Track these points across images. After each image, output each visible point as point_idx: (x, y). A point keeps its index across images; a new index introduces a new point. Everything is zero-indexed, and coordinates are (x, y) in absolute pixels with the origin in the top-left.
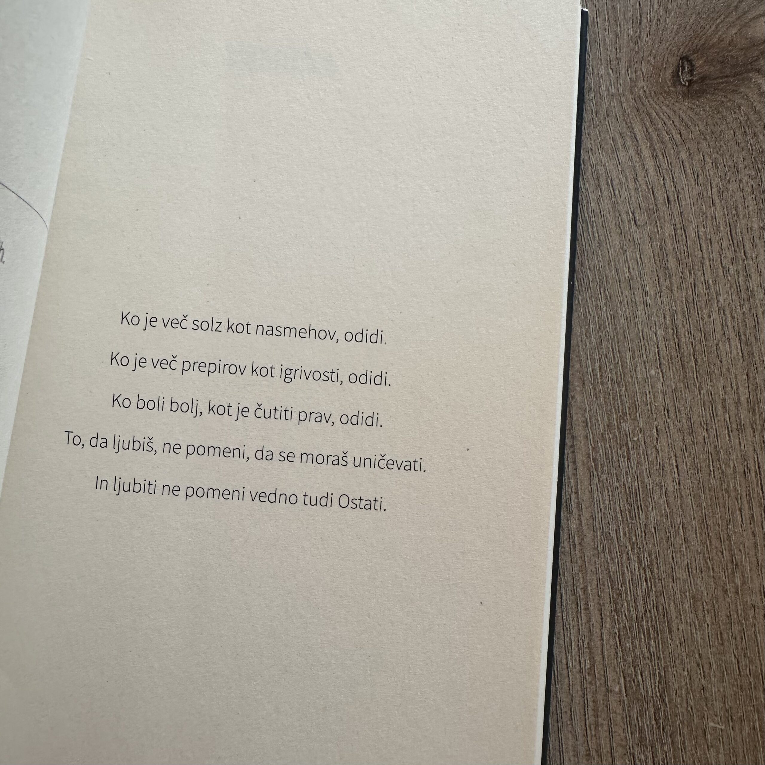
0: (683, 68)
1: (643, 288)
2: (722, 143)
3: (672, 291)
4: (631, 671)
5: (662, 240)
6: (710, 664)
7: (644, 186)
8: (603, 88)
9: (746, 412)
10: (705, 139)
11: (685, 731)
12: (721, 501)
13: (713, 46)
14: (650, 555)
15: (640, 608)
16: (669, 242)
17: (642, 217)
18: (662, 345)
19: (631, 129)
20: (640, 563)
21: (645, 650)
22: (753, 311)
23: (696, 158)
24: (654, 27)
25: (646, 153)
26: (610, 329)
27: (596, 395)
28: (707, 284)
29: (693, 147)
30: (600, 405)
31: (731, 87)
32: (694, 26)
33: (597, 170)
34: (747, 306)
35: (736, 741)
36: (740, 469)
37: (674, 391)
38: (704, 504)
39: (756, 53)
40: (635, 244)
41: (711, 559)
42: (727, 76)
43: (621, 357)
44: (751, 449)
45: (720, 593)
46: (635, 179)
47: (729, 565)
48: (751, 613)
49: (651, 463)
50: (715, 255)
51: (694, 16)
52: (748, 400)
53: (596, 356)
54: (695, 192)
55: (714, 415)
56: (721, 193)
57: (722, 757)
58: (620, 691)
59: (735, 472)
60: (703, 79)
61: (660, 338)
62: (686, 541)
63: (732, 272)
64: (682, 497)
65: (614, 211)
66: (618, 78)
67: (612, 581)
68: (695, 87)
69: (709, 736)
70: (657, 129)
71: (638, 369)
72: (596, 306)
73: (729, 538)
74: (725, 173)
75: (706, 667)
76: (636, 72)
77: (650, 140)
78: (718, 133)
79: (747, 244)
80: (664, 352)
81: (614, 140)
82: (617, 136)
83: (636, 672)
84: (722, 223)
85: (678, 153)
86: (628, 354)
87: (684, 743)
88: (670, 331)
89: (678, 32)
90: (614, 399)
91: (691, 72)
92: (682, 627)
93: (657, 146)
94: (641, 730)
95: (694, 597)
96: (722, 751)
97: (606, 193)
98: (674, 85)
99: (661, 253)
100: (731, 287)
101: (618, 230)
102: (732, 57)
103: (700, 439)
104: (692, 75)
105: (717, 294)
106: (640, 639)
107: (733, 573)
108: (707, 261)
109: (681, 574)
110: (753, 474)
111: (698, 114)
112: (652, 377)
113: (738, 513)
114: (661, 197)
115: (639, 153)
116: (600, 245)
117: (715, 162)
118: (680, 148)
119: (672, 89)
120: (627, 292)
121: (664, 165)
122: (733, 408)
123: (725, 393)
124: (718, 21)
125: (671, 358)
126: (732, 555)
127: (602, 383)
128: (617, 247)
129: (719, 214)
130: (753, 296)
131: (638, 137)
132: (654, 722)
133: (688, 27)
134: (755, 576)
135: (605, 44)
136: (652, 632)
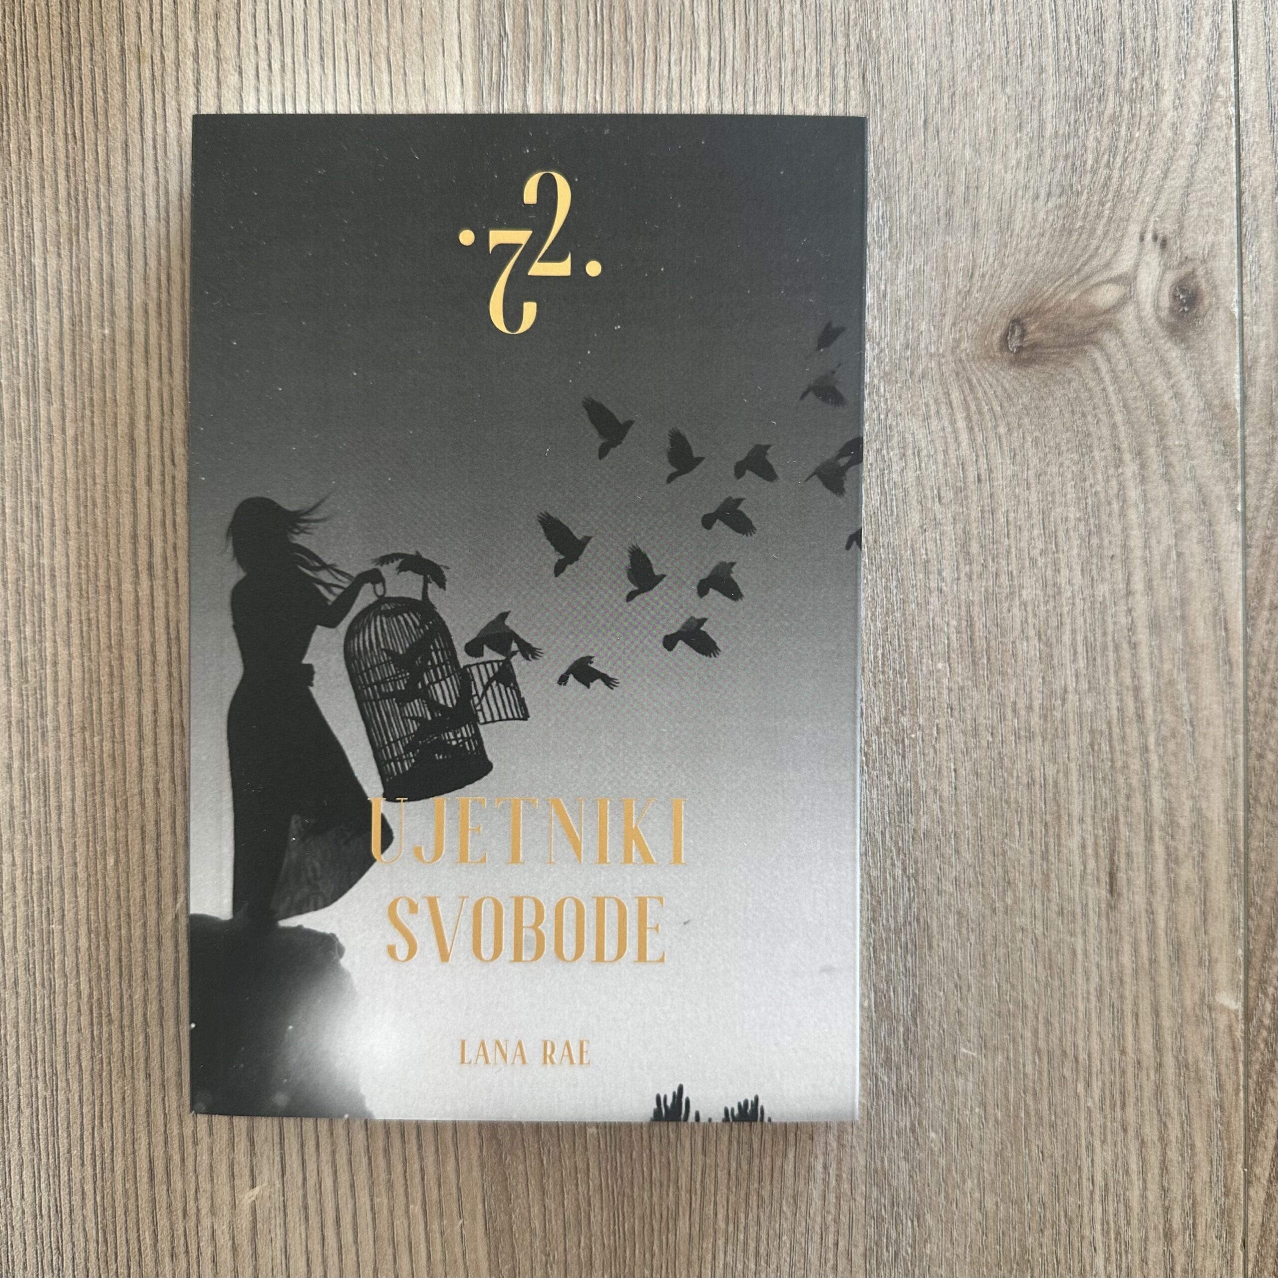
0: (1013, 332)
1: (940, 573)
2: (1046, 420)
3: (971, 579)
4: (883, 986)
5: (967, 522)
6: (969, 987)
7: (954, 461)
8: (922, 345)
9: (1037, 719)
10: (1028, 414)
11: (935, 1055)
12: (999, 812)
13: (1049, 310)
14: (916, 862)
15: (901, 920)
16: (974, 525)
17: (948, 495)
18: (954, 637)
19: (948, 394)
20: (904, 870)
21: (901, 965)
22: (1058, 610)
23: (1016, 434)
24: (986, 283)
25: (961, 424)
26: (898, 615)
27: (875, 685)
28: (1010, 574)
29: (1013, 420)
30: (878, 696)
31: (1064, 360)
32: (1030, 287)
33: (904, 438)
34: (1052, 604)
35: (987, 1069)
36: (1025, 780)
37: (962, 689)
38: (980, 814)
39: (1095, 323)
40: (937, 524)
41: (982, 874)
42: (1060, 347)
43: (907, 646)
44: (1038, 759)
45: (988, 912)
46: (945, 452)
47: (1001, 881)
48: (1019, 936)
49: (927, 763)
50: (1024, 544)
51: (1031, 275)
52: (1042, 707)
53: (880, 643)
54: (1009, 473)
55: (1003, 718)
56: (1038, 476)
57: (970, 1086)
58: (870, 1006)
59: (1018, 783)
60: (1034, 346)
61: (953, 630)
62: (957, 852)
63: (1040, 564)
64: (957, 804)
65: (918, 485)
66: (940, 337)
67: (872, 887)
68: (1024, 355)
69: (959, 1063)
70: (976, 399)
71: (924, 661)
72: (887, 588)
73: (1004, 853)
74: (1046, 455)
75: (965, 989)
76: (960, 331)
77: (967, 408)
78: (1043, 409)
79: (1061, 534)
80: (955, 645)
81: (927, 405)
82: (931, 402)
83: (888, 987)
84: (1035, 509)
85: (996, 427)
86: (916, 643)
87: (931, 1068)
88: (964, 623)
89: (1011, 292)
90: (894, 690)
91: (1022, 336)
92: (944, 944)
93: (975, 417)
94: (888, 1051)
95: (959, 913)
96: (970, 1078)
97: (911, 464)
98: (1001, 349)
99: (963, 537)
100: (1037, 581)
101: (919, 507)
102: (1068, 325)
103: (985, 744)
104: (1022, 341)
105: (1021, 587)
106: (896, 951)
107: (1004, 891)
108: (1013, 550)
109: (948, 887)
110: (1037, 787)
111: (1022, 385)
112: (939, 671)
113: (1016, 826)
114: (972, 475)
115: (953, 422)
116: (898, 522)
117: (1036, 441)
118: (999, 422)
119: (998, 354)
120: (921, 576)
121: (980, 439)
122: (1023, 713)
123: (1017, 694)
124: (1057, 284)
125: (962, 653)
126: (1006, 872)
127: (883, 673)
128: (917, 525)
129: (1033, 498)
130: (1060, 593)
131: (955, 405)
132: (902, 1042)
133: (1023, 287)
134: (1027, 897)
135: (930, 297)
136: (910, 946)
